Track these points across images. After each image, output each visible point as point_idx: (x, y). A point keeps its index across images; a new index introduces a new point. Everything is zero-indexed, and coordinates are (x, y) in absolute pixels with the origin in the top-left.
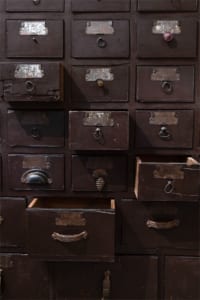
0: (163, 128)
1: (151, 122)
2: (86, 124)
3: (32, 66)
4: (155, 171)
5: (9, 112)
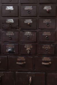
0: (47, 36)
1: (43, 35)
2: (25, 35)
3: (11, 20)
4: (43, 46)
5: (3, 32)
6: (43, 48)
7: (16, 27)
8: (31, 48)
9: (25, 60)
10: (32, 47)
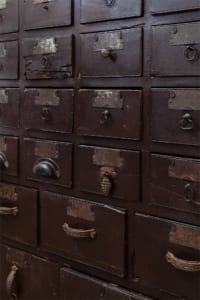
0: (187, 115)
1: (171, 106)
2: (94, 105)
3: (48, 40)
4: (170, 168)
5: (26, 90)
6: (172, 174)
7: (65, 69)
8: (116, 169)
9: (93, 219)
10: (120, 165)
